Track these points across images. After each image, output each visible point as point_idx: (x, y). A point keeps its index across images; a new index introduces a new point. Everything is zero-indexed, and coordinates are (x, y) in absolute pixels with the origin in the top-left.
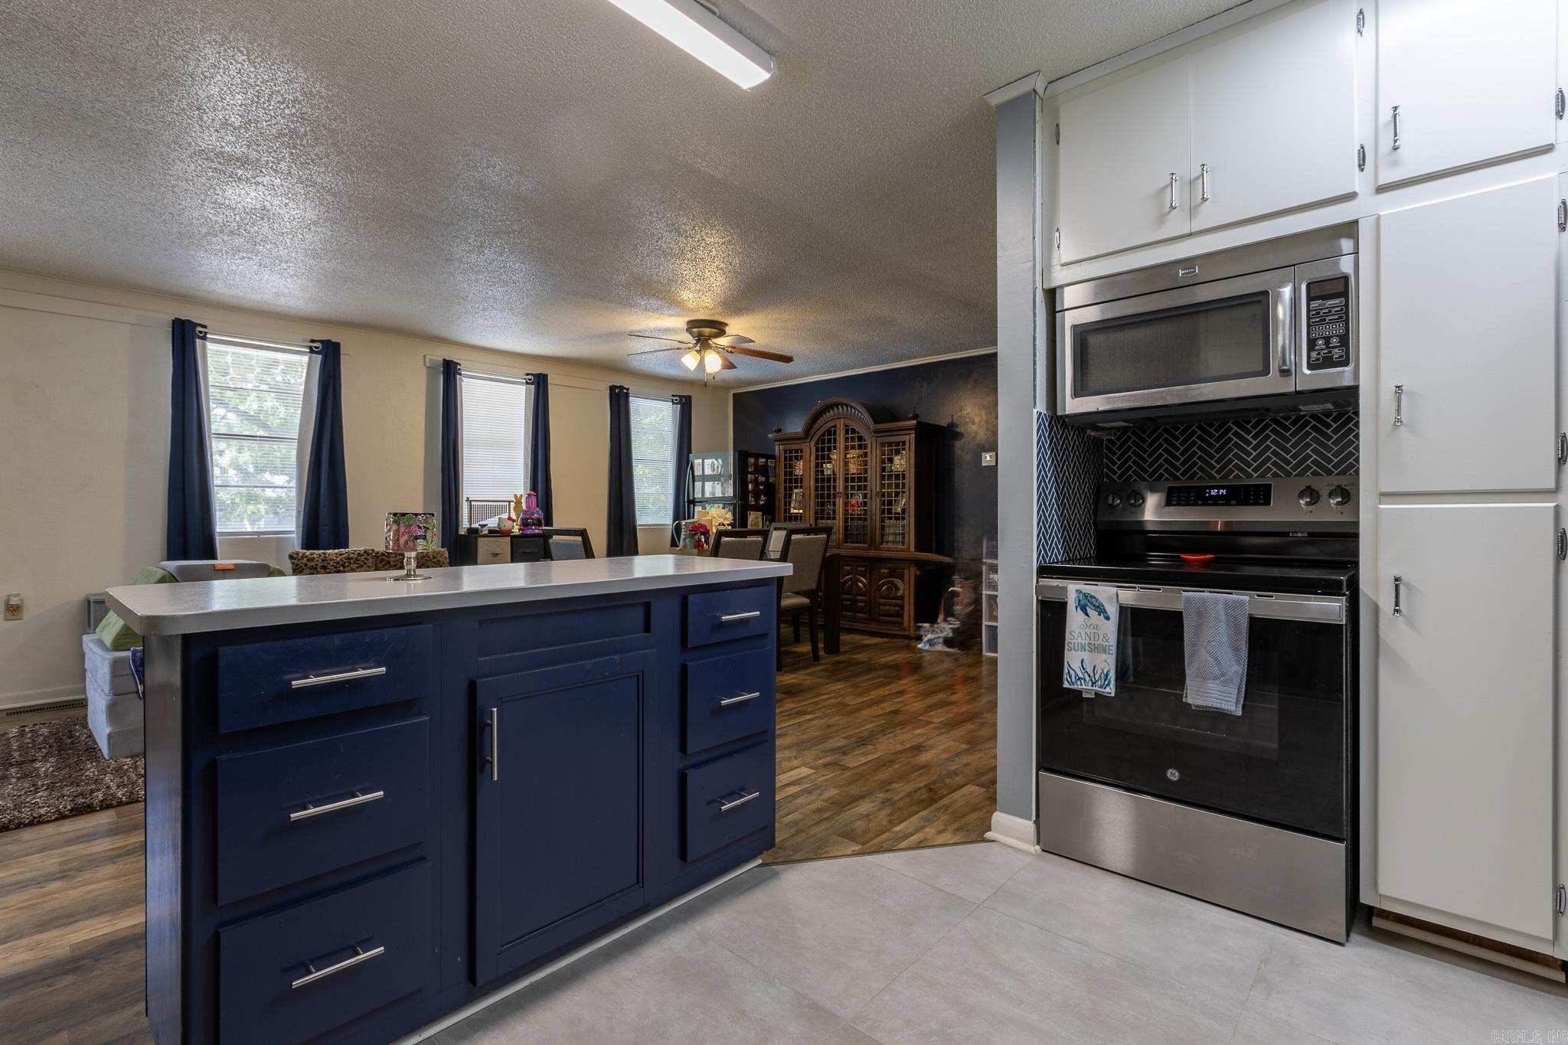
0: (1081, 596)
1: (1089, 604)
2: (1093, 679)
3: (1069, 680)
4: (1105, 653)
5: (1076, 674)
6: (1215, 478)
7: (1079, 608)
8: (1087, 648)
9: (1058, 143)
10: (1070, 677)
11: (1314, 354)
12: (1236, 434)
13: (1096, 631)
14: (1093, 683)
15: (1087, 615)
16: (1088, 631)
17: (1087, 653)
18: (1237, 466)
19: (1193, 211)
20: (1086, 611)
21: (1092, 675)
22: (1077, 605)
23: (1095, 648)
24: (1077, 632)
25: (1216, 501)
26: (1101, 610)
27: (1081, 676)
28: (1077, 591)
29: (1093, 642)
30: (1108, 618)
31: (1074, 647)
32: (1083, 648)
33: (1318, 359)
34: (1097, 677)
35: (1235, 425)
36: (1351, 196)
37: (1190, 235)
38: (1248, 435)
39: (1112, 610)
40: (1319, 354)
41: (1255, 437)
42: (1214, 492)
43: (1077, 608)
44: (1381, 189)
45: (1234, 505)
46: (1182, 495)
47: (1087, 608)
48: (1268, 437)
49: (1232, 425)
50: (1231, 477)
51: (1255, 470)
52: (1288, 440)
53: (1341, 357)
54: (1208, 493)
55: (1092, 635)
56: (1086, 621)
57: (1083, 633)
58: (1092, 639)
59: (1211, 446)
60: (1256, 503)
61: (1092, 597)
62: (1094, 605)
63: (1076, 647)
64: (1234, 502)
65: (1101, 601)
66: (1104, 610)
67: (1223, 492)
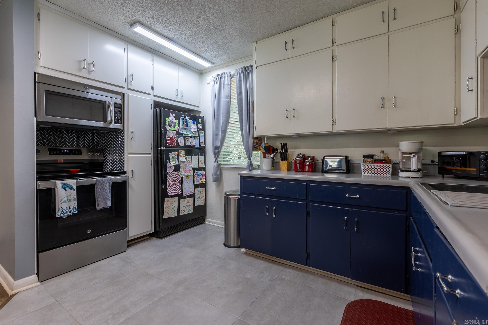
0: (63, 184)
1: (66, 187)
2: (69, 211)
3: (63, 213)
4: (74, 201)
5: (65, 211)
6: (59, 146)
7: (63, 189)
8: (67, 201)
9: (39, 20)
10: (63, 212)
11: (115, 120)
12: (65, 134)
13: (70, 195)
14: (69, 212)
15: (66, 190)
16: (67, 195)
17: (67, 203)
18: (65, 143)
19: (90, 72)
20: (65, 189)
21: (69, 209)
22: (62, 187)
23: (69, 200)
24: (63, 197)
25: (66, 154)
26: (71, 188)
27: (66, 211)
28: (61, 183)
29: (68, 199)
30: (74, 190)
31: (63, 202)
32: (66, 202)
33: (116, 121)
34: (71, 209)
35: (65, 131)
36: (123, 88)
37: (88, 78)
38: (69, 134)
39: (75, 187)
40: (116, 120)
41: (71, 135)
42: (65, 151)
43: (62, 189)
44: (129, 89)
45: (72, 155)
46: (54, 151)
47: (66, 188)
48: (74, 136)
49: (64, 131)
50: (64, 146)
51: (71, 145)
52: (80, 138)
53: (120, 122)
54: (63, 151)
55: (68, 197)
56: (66, 192)
57: (65, 197)
58: (68, 198)
59: (57, 136)
60: (78, 154)
61: (67, 184)
62: (69, 187)
63: (64, 201)
64: (72, 154)
65: (71, 185)
66: (73, 188)
67: (68, 151)
